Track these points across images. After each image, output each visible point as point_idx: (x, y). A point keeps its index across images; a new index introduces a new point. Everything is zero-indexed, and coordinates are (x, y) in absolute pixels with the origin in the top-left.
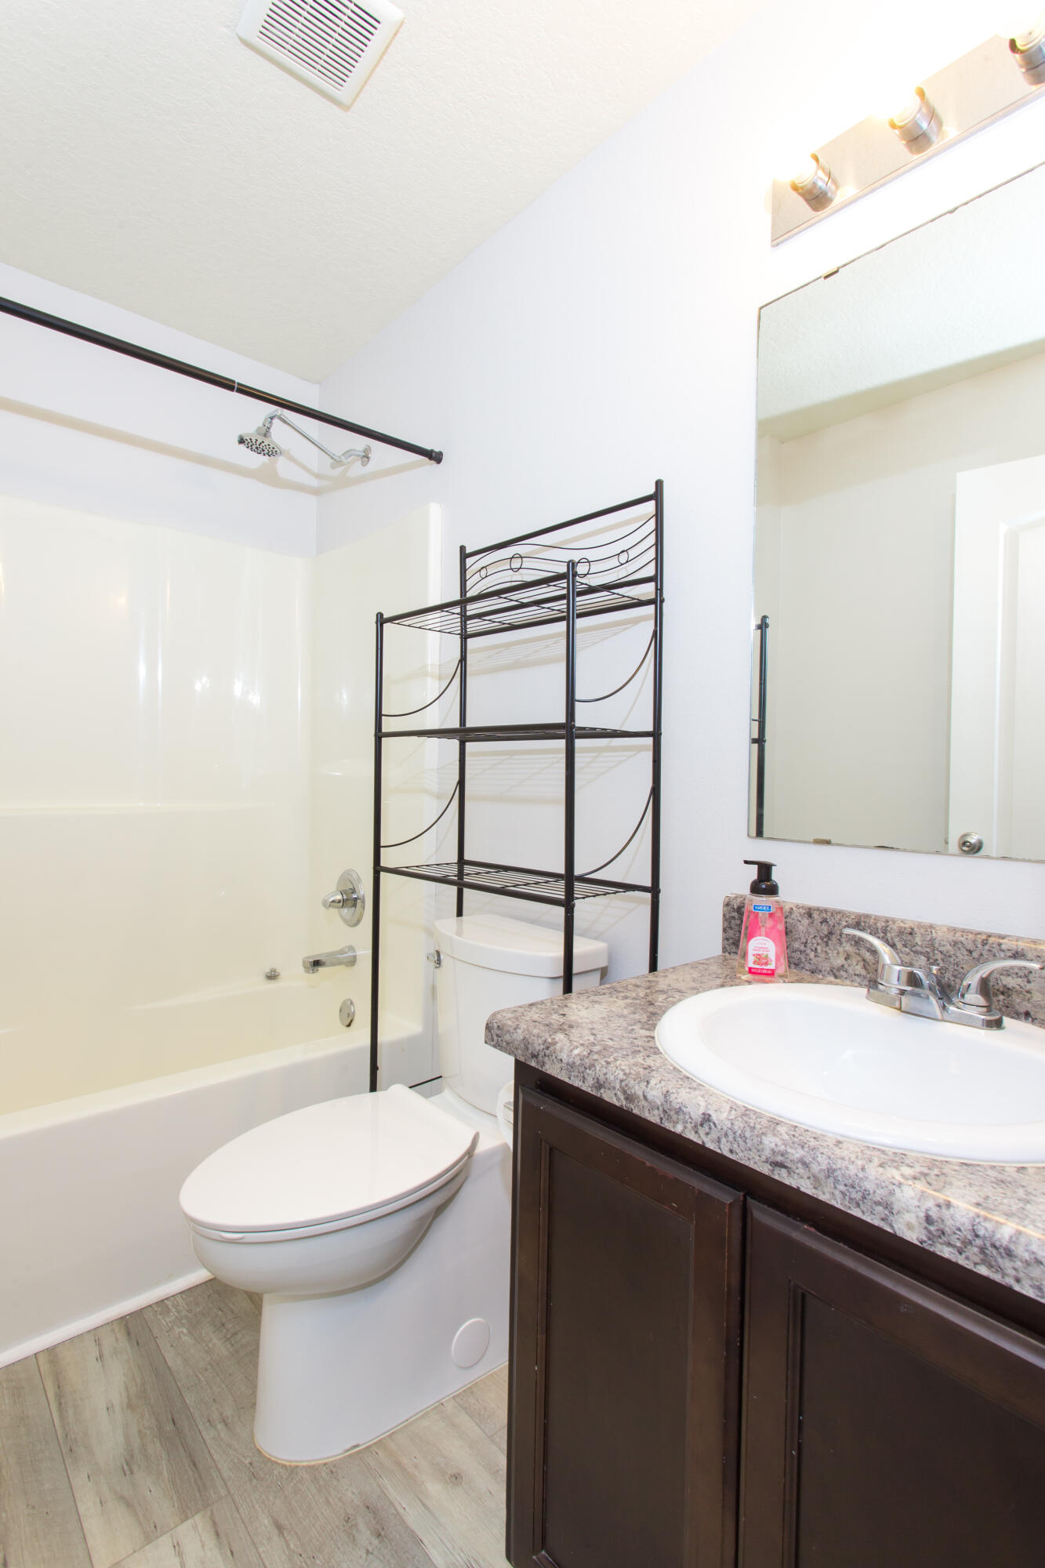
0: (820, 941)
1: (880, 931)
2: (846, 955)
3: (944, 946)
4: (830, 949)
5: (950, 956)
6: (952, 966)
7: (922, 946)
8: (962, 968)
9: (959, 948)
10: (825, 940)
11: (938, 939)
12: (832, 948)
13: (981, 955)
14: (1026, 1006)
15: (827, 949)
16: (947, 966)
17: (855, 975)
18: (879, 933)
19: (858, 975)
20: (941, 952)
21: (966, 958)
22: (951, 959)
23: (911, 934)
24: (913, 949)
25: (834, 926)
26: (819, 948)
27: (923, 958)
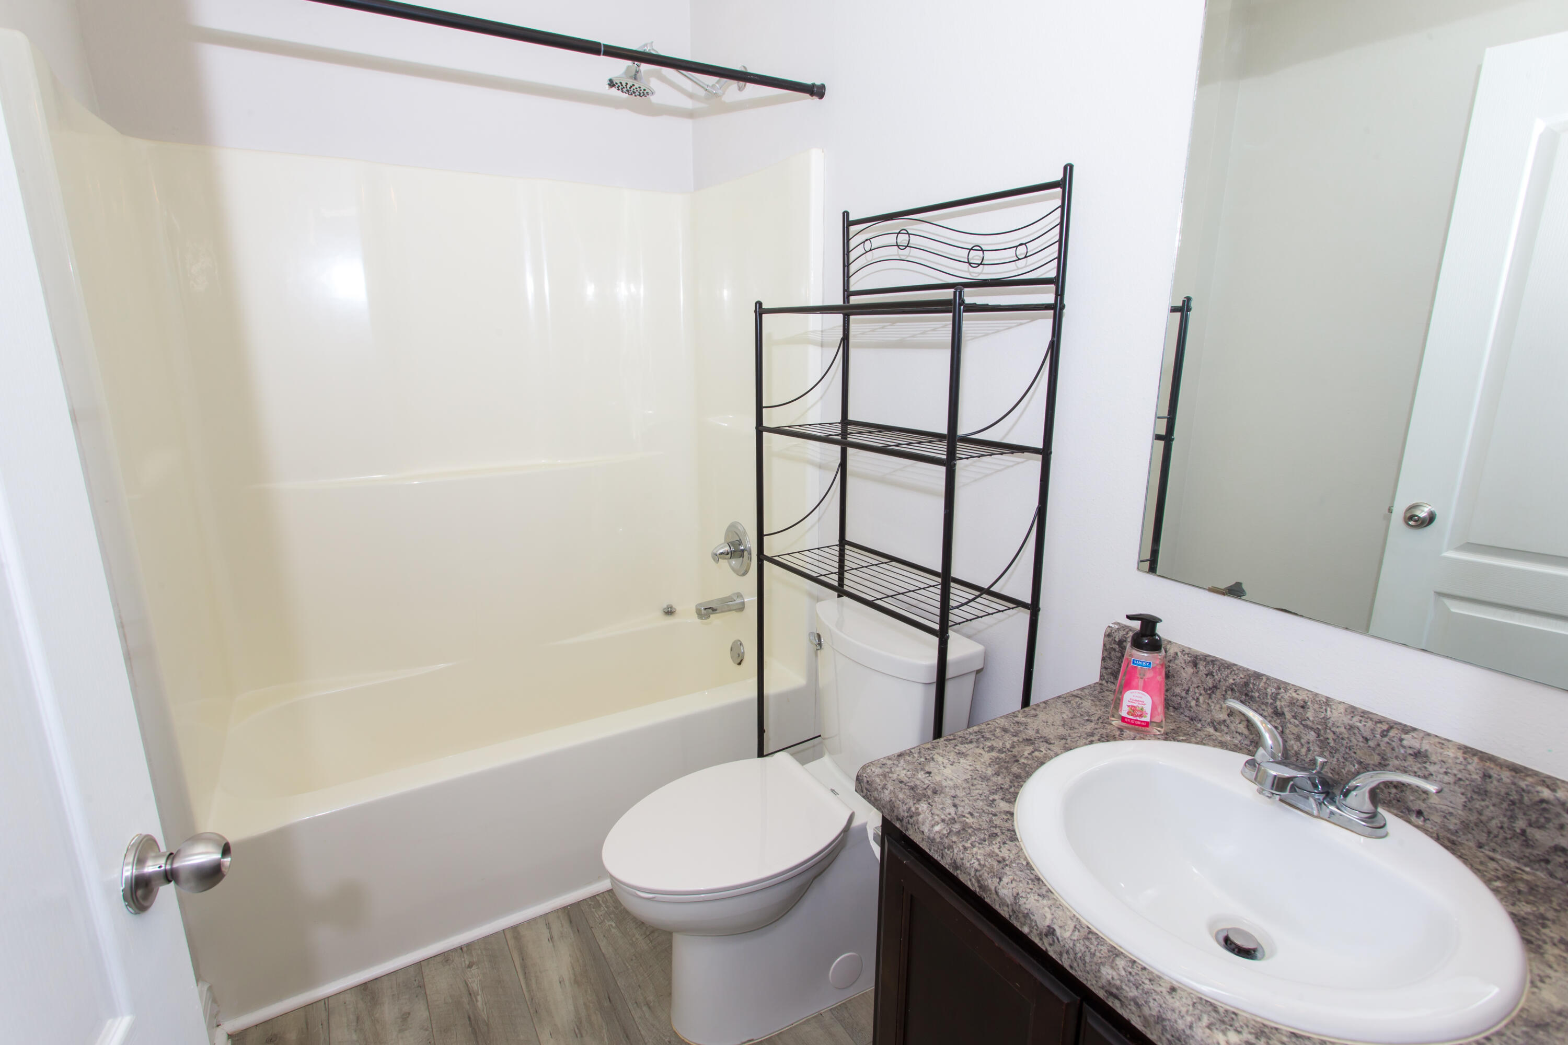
0: (1203, 692)
1: (1269, 697)
2: (1229, 711)
3: (1338, 727)
4: (1213, 702)
5: (1343, 739)
6: (1343, 749)
7: (1313, 722)
8: (1355, 753)
9: (1354, 734)
10: (1209, 692)
11: (1332, 719)
12: (1215, 701)
13: (1379, 745)
14: (1419, 805)
15: (1210, 701)
16: (1337, 747)
17: (1237, 732)
18: (1267, 699)
19: (1239, 733)
20: (1334, 733)
21: (1362, 744)
22: (1344, 742)
23: (1303, 707)
24: (1303, 722)
25: (1220, 681)
26: (1201, 699)
27: (1312, 733)
